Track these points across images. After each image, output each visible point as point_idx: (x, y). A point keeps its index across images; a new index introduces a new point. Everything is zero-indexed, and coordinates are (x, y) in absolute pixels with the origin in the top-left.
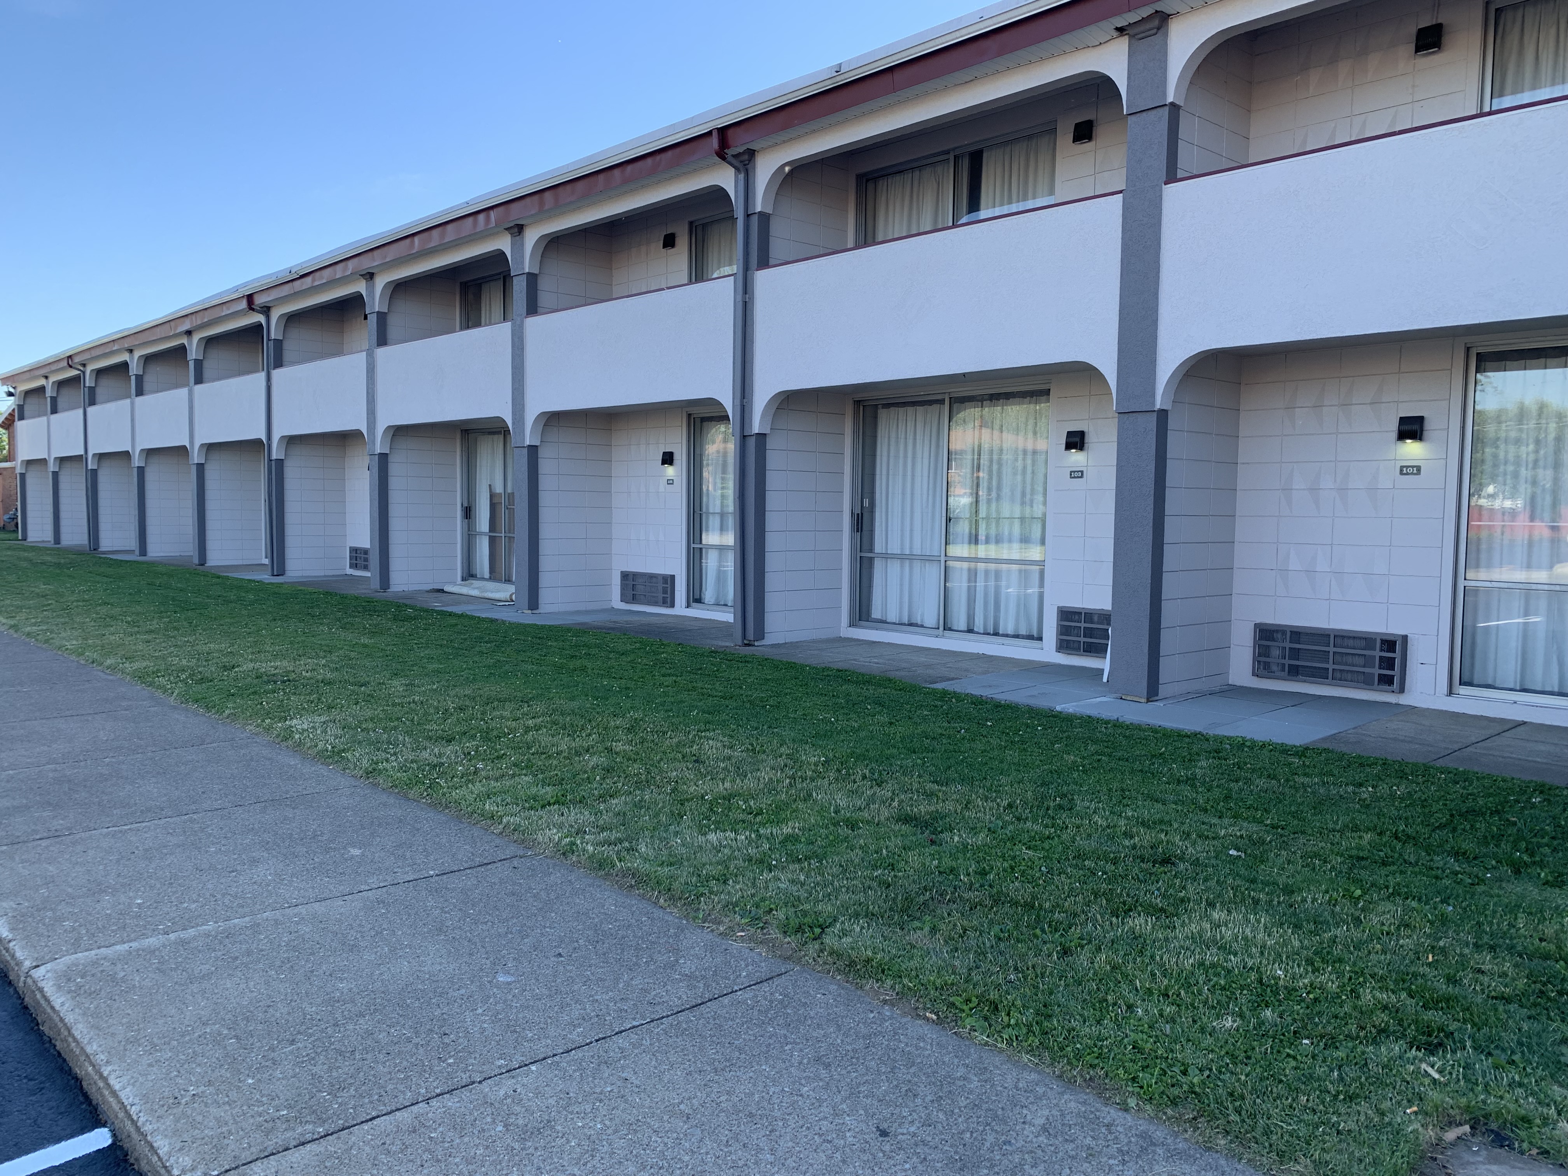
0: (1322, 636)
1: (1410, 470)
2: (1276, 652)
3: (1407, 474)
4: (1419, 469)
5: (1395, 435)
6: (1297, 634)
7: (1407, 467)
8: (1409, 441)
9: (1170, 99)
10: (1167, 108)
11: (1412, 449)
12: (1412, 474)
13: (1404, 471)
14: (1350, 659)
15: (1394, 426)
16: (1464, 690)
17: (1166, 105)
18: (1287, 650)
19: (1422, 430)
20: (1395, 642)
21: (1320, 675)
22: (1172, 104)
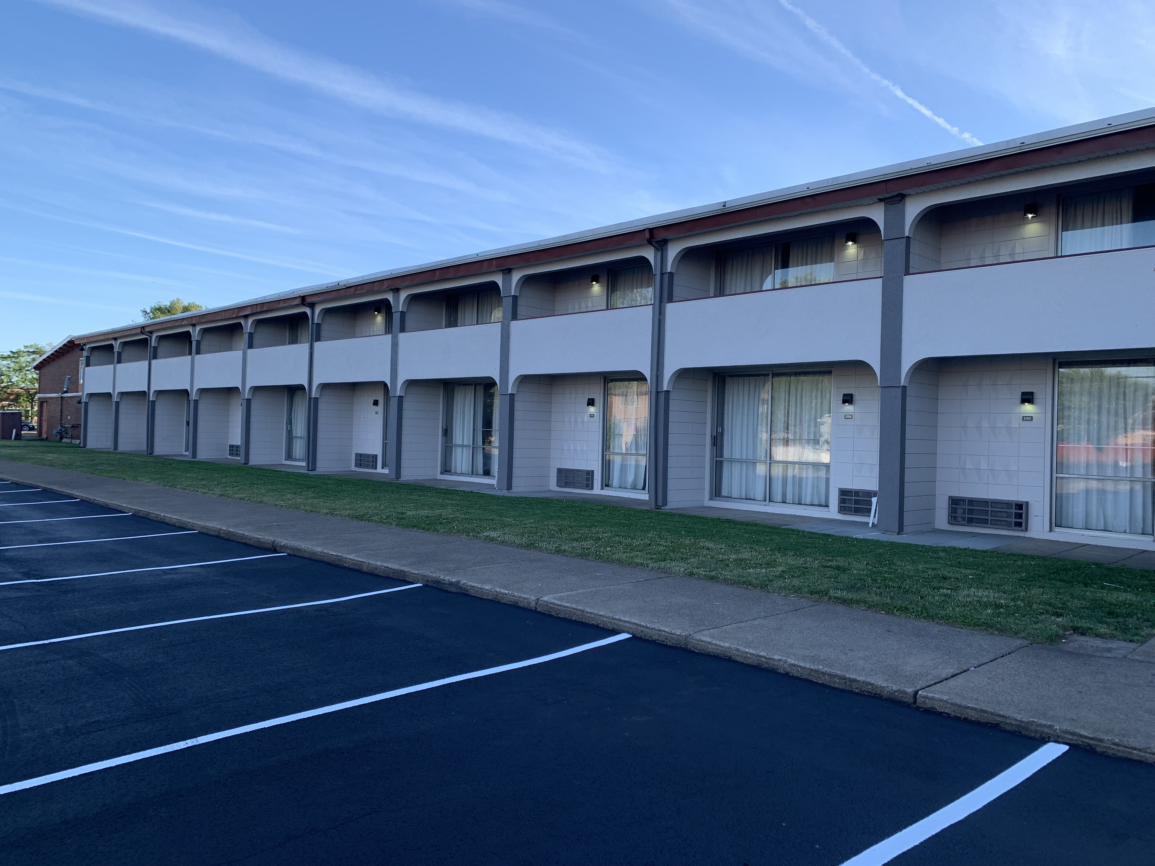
0: (985, 502)
1: (1027, 418)
2: (960, 511)
3: (1026, 420)
4: (1032, 417)
5: (1019, 400)
6: (971, 501)
7: (1026, 417)
8: (1026, 404)
9: (907, 235)
10: (905, 239)
11: (1028, 408)
12: (1028, 420)
13: (1024, 419)
14: (999, 514)
15: (1019, 397)
16: (1057, 529)
17: (904, 237)
18: (967, 510)
19: (1033, 398)
20: (1022, 505)
21: (983, 522)
22: (907, 237)
